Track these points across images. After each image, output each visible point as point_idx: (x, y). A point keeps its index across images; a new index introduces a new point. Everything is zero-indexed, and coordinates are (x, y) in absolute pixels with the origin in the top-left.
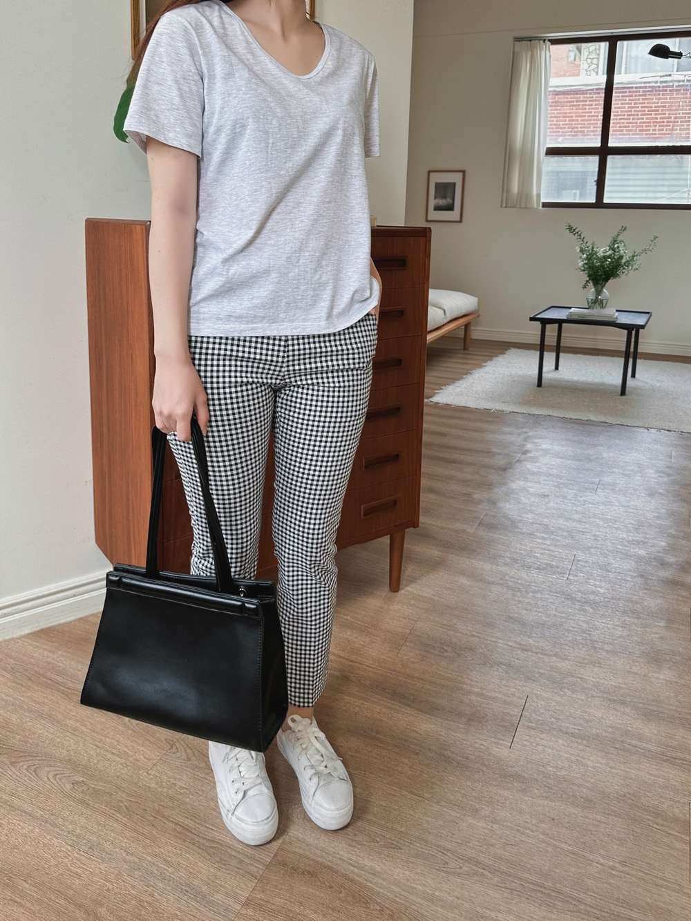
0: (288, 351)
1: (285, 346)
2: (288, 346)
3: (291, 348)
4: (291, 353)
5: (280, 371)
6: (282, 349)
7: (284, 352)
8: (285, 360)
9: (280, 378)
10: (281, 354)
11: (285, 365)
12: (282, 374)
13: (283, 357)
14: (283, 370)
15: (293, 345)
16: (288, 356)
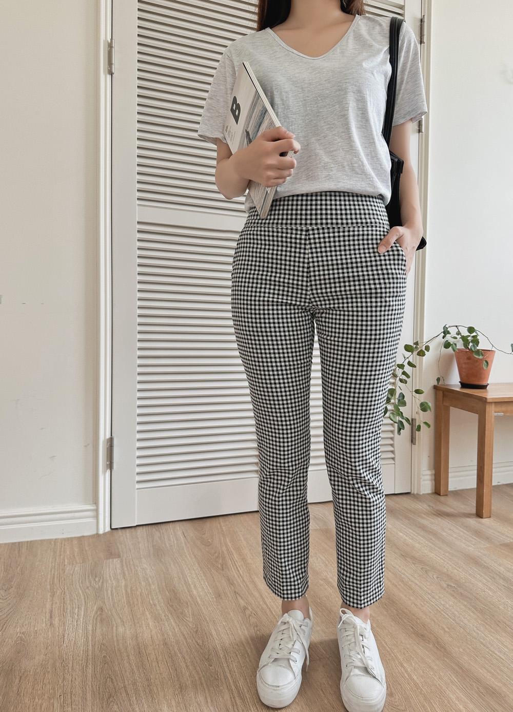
0: (310, 276)
1: (307, 272)
2: (310, 272)
3: (312, 274)
4: (313, 278)
5: (306, 294)
6: (305, 274)
7: (307, 277)
8: (309, 284)
9: (307, 301)
10: (305, 279)
11: (309, 288)
12: (308, 297)
13: (307, 282)
14: (308, 293)
15: (314, 271)
16: (311, 281)
